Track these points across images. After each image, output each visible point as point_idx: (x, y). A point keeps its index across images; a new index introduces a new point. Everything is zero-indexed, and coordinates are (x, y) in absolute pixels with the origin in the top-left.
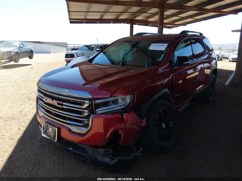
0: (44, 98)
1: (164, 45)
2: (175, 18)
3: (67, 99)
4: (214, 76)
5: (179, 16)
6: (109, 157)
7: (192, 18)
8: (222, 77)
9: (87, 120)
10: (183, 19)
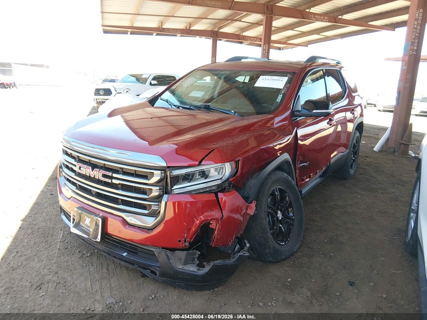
0: (75, 166)
1: (281, 79)
2: (290, 33)
3: (121, 168)
4: (358, 134)
5: (297, 29)
6: (193, 263)
7: (318, 34)
8: (368, 137)
9: (157, 203)
10: (304, 34)
